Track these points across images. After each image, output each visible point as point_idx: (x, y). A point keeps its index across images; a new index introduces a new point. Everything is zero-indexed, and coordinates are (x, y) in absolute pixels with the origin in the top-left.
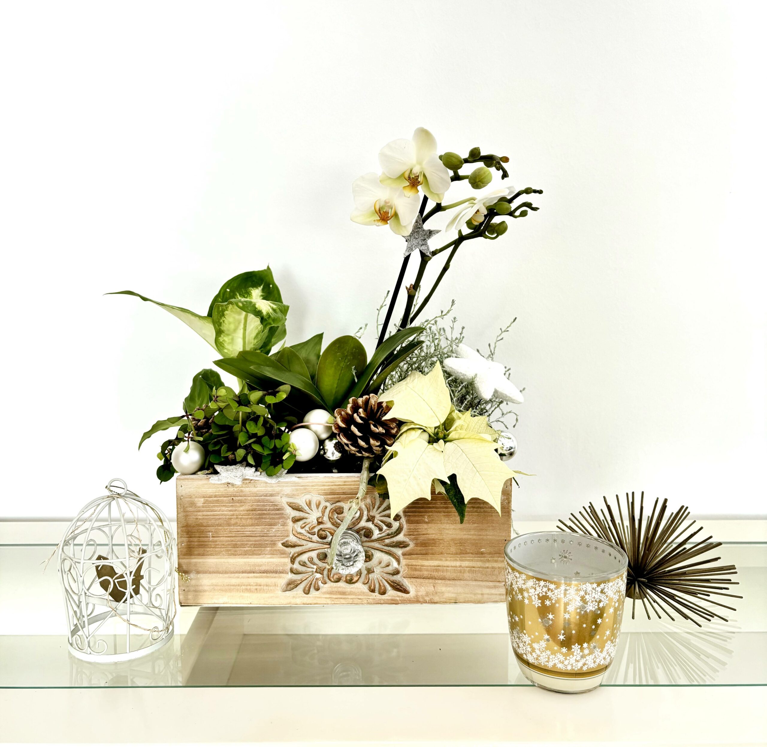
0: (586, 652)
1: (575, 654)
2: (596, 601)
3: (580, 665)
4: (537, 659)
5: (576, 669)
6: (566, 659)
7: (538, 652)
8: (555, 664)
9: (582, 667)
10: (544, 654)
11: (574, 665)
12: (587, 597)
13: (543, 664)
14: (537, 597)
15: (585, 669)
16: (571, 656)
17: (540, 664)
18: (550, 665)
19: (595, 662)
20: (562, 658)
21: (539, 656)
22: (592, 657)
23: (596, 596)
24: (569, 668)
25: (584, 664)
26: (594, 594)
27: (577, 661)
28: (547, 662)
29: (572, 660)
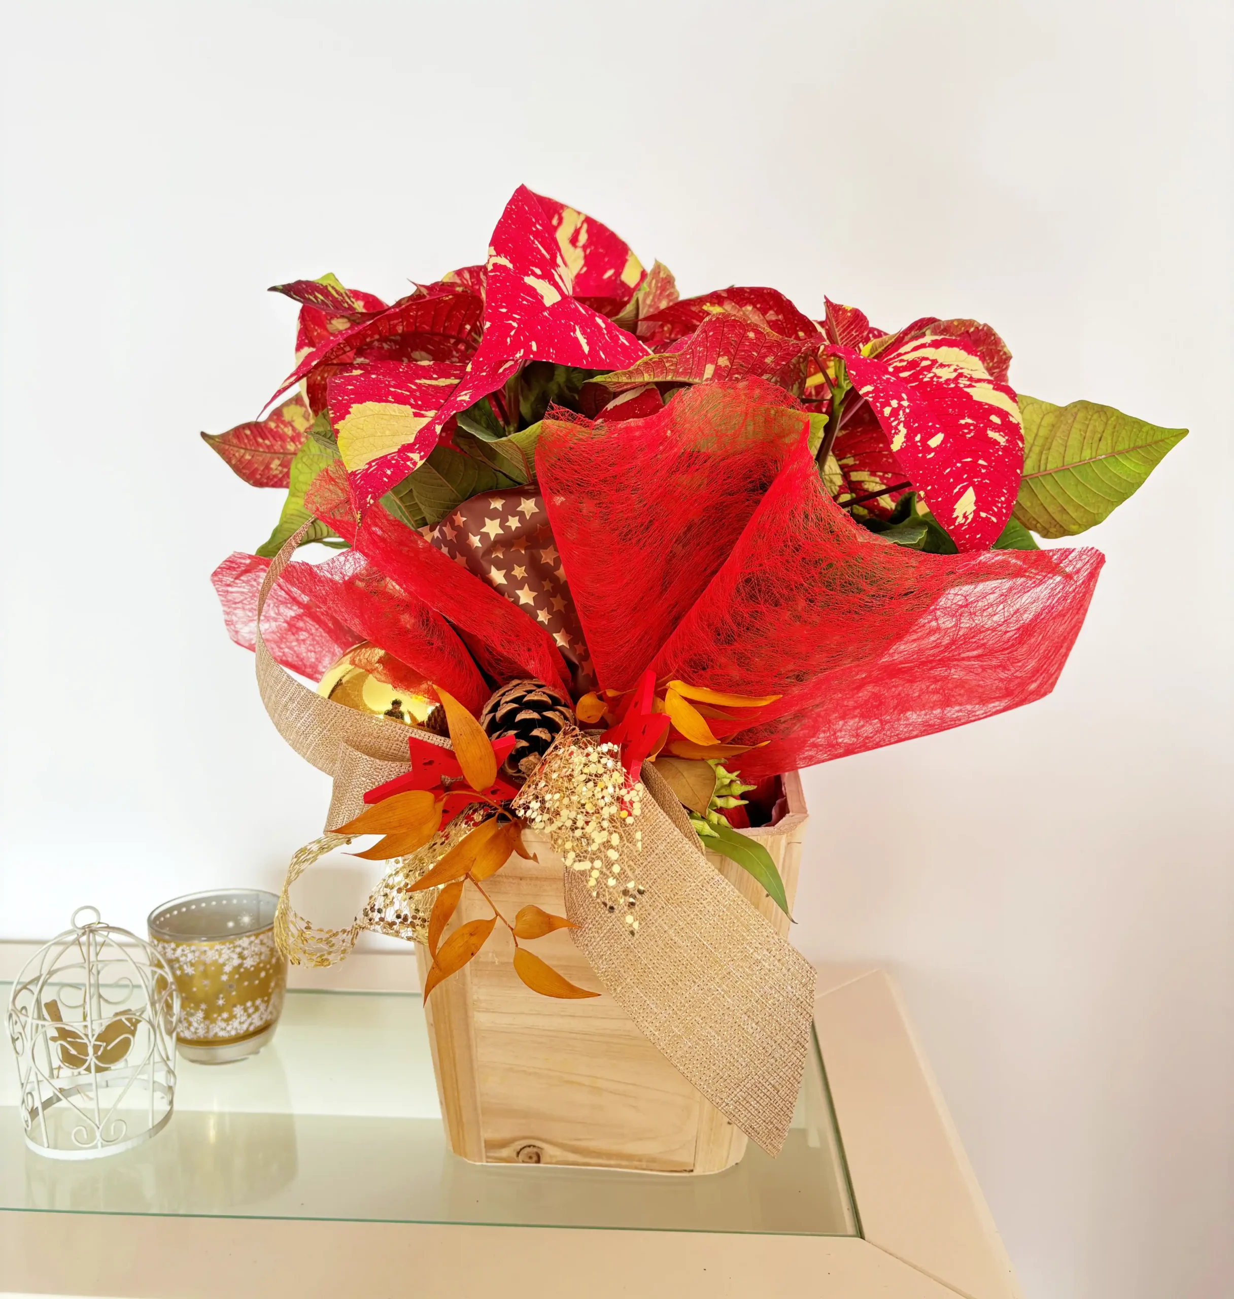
0: (251, 1011)
1: (238, 1015)
2: (256, 954)
3: (245, 1026)
5: (242, 1032)
6: (228, 1025)
7: (195, 1024)
8: (216, 1033)
9: (248, 1029)
11: (239, 1027)
12: (246, 952)
13: (202, 1037)
15: (252, 1028)
16: (234, 1020)
17: (199, 1037)
18: (211, 1035)
19: (261, 1019)
20: (223, 1025)
21: (197, 1029)
23: (256, 949)
24: (233, 1033)
25: (251, 1024)
26: (253, 948)
27: (241, 1023)
28: (207, 1032)
29: (236, 1023)
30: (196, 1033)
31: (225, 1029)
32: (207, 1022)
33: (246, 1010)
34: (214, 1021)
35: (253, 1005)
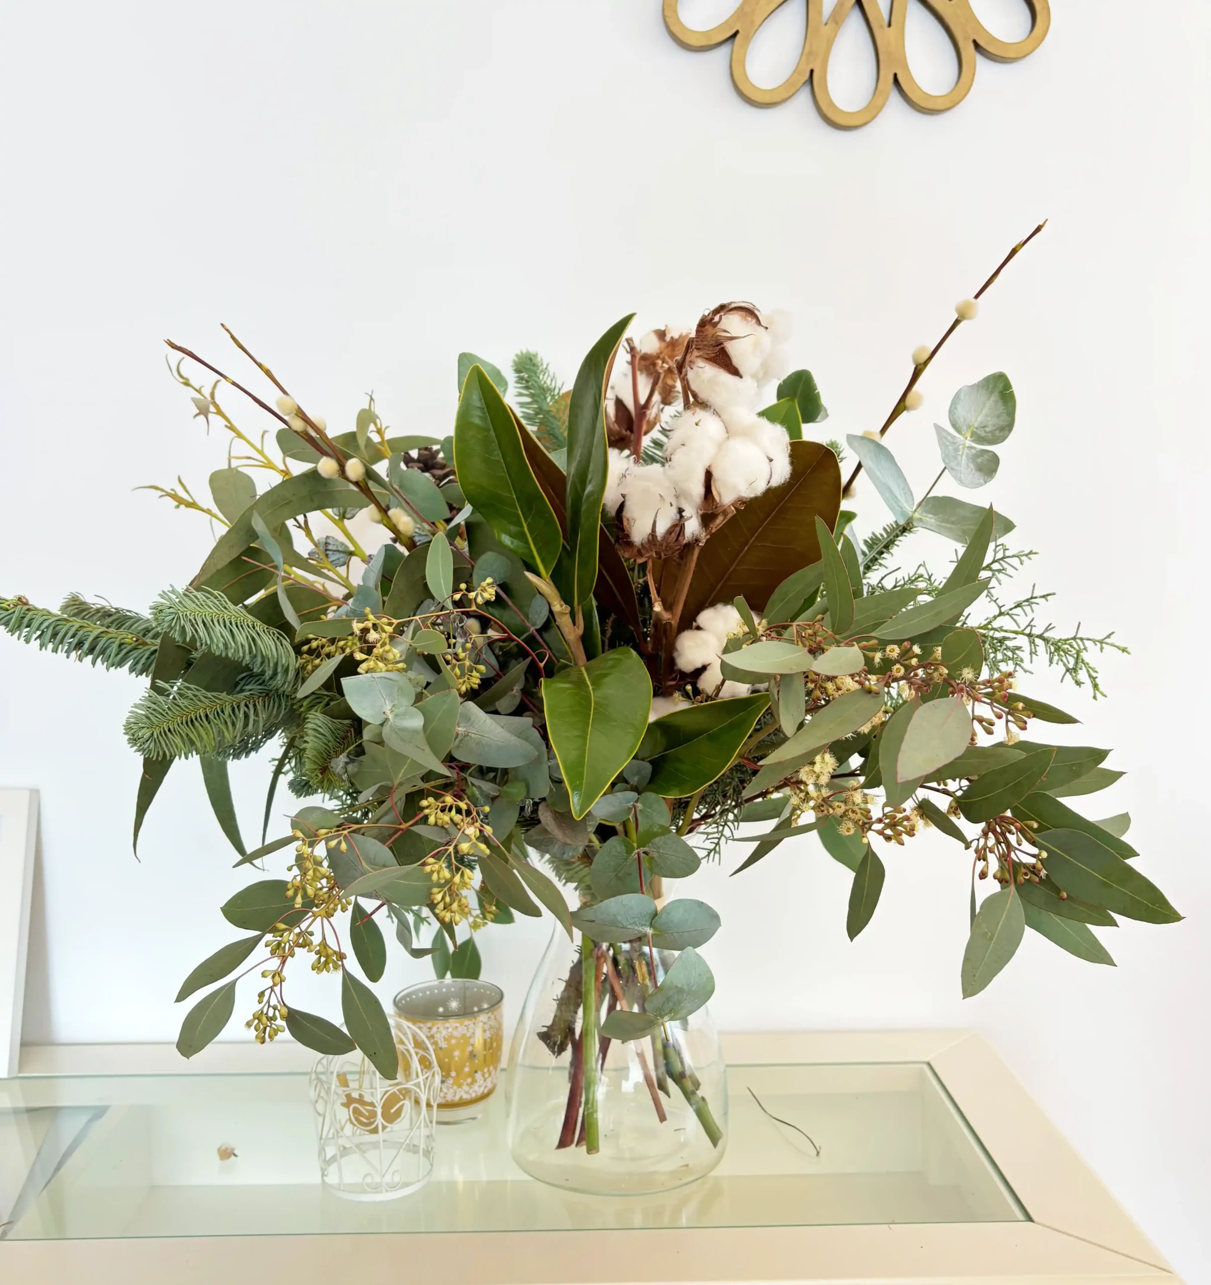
0: (486, 1076)
1: (478, 1080)
3: (482, 1089)
4: (445, 1097)
5: (479, 1094)
6: (471, 1088)
7: (446, 1091)
8: (461, 1097)
9: (483, 1092)
10: (451, 1090)
11: (477, 1090)
13: (451, 1100)
14: (442, 1039)
15: (486, 1091)
16: (475, 1084)
17: (447, 1101)
18: (457, 1098)
20: (466, 1088)
22: (490, 1079)
24: (474, 1095)
25: (486, 1087)
27: (480, 1086)
28: (454, 1096)
29: (476, 1087)
31: (468, 1092)
32: (455, 1087)
33: (483, 1075)
34: (460, 1086)
35: (489, 1071)
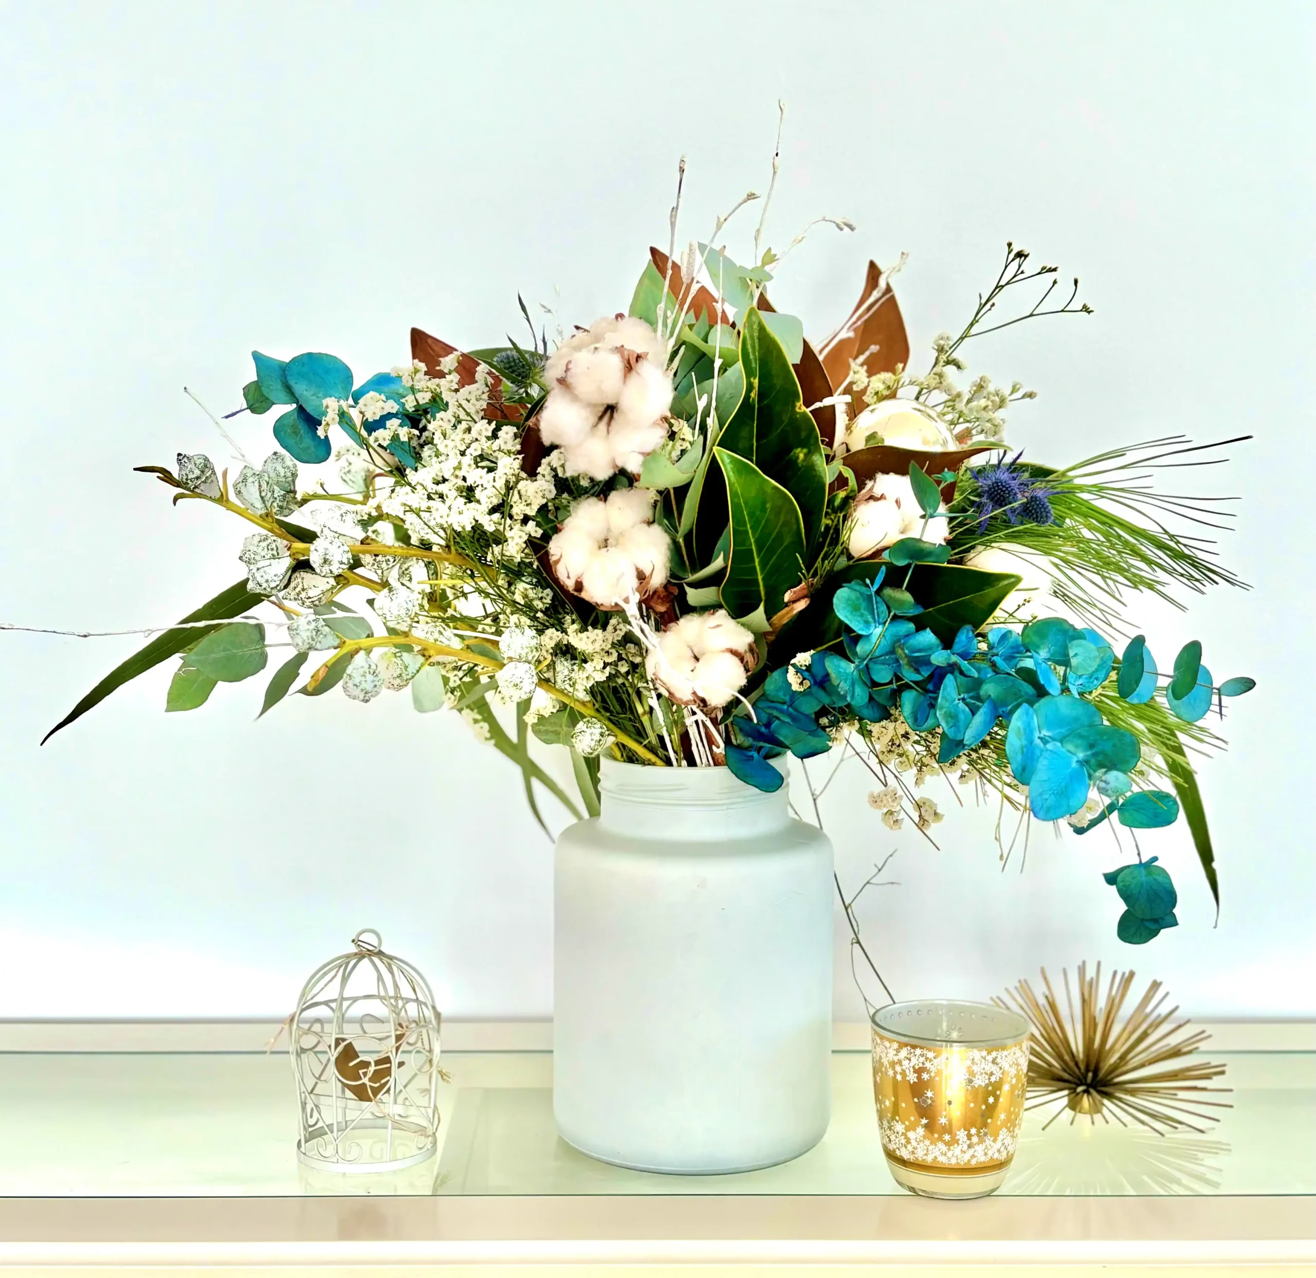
0: (975, 1139)
1: (960, 1142)
2: (986, 1073)
3: (967, 1157)
5: (962, 1163)
6: (949, 1149)
9: (969, 1161)
10: (921, 1145)
11: (959, 1157)
12: (975, 1068)
13: (920, 1159)
18: (929, 1159)
19: (986, 1154)
22: (982, 1147)
23: (987, 1068)
24: (954, 1161)
28: (926, 1155)
29: (957, 1150)
30: (913, 1153)
31: (945, 1155)
32: (927, 1142)
33: (969, 1136)
